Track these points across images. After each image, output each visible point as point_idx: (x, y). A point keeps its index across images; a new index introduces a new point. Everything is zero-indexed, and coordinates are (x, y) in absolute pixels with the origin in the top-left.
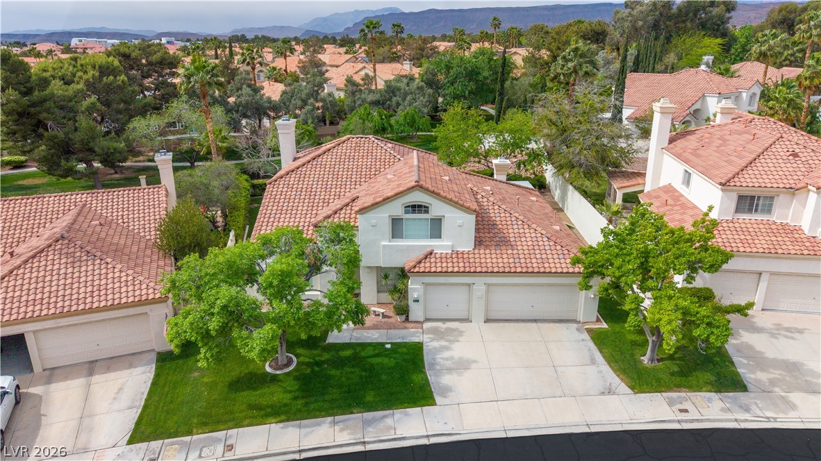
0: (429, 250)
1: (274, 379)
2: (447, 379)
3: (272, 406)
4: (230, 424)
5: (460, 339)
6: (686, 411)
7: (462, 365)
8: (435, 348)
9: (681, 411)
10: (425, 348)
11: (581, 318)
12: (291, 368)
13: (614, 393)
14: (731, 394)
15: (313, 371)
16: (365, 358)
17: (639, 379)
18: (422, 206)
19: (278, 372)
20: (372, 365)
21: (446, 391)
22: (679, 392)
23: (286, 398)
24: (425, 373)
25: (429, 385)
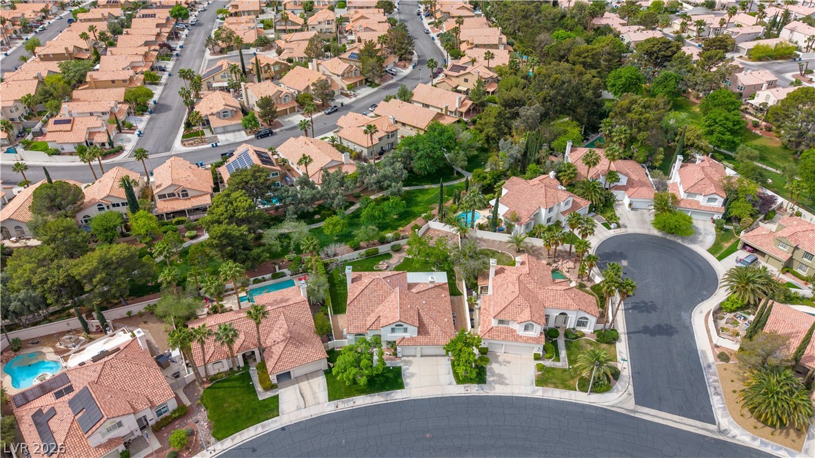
0: (403, 336)
2: (408, 379)
3: (362, 391)
5: (413, 364)
6: (467, 390)
7: (412, 375)
8: (405, 368)
10: (402, 368)
13: (452, 384)
14: (481, 384)
17: (459, 379)
18: (401, 325)
20: (387, 376)
21: (408, 384)
22: (469, 384)
24: (402, 377)
25: (403, 382)
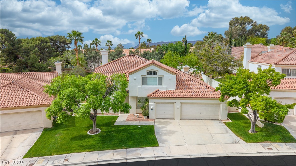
0: (157, 89)
1: (90, 137)
2: (164, 137)
3: (88, 146)
4: (69, 152)
5: (170, 124)
6: (271, 149)
7: (171, 133)
8: (159, 127)
9: (269, 149)
10: (155, 127)
11: (221, 118)
12: (98, 133)
13: (238, 143)
14: (290, 143)
15: (107, 135)
16: (129, 130)
17: (248, 138)
18: (154, 72)
19: (92, 134)
20: (132, 132)
21: (163, 141)
22: (267, 143)
23: (94, 143)
24: (155, 135)
25: (156, 139)
